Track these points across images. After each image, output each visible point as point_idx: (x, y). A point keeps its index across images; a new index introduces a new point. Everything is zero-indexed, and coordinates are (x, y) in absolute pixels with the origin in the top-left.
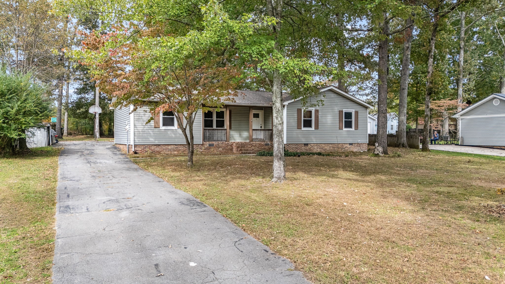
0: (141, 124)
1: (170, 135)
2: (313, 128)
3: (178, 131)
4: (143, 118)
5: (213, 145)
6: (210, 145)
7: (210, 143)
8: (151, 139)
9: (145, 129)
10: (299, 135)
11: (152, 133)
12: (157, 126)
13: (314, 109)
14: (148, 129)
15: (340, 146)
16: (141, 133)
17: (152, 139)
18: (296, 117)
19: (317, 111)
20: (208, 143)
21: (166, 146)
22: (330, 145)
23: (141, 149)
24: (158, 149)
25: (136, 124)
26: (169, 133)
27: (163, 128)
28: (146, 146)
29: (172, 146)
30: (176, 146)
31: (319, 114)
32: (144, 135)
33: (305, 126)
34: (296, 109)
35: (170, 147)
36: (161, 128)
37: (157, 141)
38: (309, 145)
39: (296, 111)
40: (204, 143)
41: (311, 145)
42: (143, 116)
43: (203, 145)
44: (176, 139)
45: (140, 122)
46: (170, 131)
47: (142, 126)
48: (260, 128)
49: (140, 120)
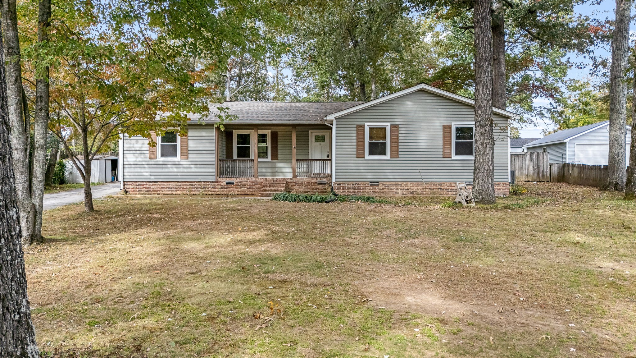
0: (132, 155)
1: (171, 169)
2: (388, 157)
3: (181, 163)
4: (135, 146)
5: (232, 183)
6: (227, 183)
7: (228, 179)
8: (145, 174)
9: (138, 160)
10: (362, 168)
11: (146, 166)
12: (152, 157)
13: (389, 125)
14: (141, 160)
15: (444, 186)
16: (133, 166)
17: (147, 174)
18: (355, 138)
19: (395, 128)
20: (225, 179)
21: (166, 184)
22: (425, 185)
23: (132, 187)
24: (154, 187)
25: (126, 155)
26: (169, 166)
27: (160, 159)
28: (139, 183)
29: (174, 184)
30: (179, 184)
31: (400, 132)
32: (136, 169)
33: (371, 153)
34: (355, 126)
35: (170, 185)
36: (158, 160)
37: (153, 177)
38: (380, 185)
39: (355, 129)
40: (219, 179)
41: (384, 183)
42: (135, 144)
43: (217, 182)
44: (179, 174)
45: (131, 152)
46: (170, 163)
47: (134, 158)
48: (327, 158)
49: (131, 149)
